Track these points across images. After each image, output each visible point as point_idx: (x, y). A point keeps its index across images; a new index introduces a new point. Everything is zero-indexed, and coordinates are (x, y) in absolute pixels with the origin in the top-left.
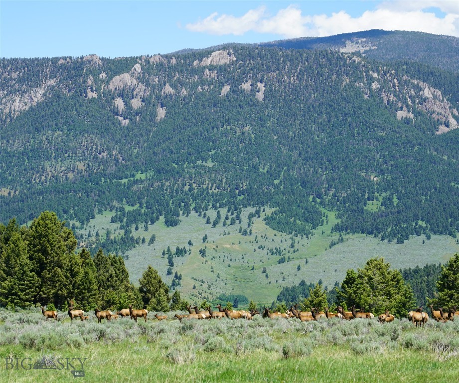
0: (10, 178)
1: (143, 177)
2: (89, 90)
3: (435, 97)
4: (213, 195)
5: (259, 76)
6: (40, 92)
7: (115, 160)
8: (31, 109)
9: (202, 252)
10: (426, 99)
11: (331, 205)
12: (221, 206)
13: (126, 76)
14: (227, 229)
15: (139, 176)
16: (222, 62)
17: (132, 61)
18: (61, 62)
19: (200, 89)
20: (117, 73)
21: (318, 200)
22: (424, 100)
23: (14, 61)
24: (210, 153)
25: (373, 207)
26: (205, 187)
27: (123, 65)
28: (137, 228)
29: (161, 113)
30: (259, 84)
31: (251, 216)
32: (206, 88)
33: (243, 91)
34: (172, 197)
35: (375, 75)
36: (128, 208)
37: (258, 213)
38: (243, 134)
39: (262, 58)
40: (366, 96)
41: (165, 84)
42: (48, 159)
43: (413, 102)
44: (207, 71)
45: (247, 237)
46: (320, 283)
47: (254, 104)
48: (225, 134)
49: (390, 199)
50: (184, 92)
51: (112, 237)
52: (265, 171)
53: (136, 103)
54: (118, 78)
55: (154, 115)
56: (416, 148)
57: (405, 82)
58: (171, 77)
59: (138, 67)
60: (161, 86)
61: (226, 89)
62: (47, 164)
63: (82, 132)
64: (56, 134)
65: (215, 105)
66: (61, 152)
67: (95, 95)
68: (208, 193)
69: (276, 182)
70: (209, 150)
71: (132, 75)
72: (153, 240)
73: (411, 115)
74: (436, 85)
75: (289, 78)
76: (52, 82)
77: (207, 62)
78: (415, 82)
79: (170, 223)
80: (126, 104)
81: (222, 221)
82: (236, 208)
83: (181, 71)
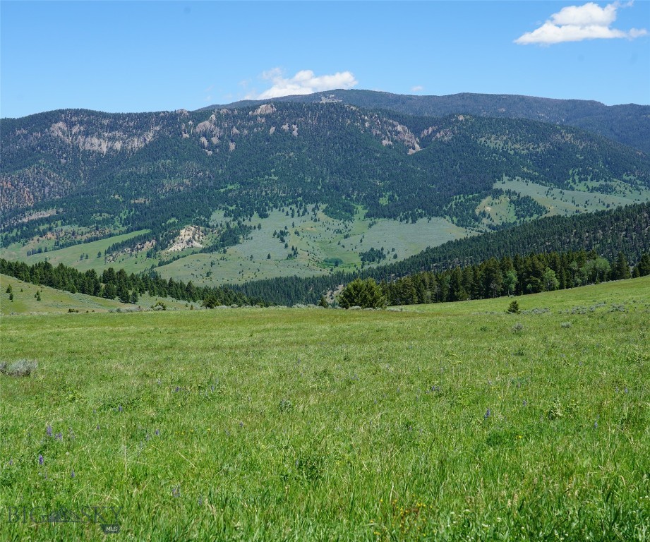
0: (143, 191)
1: (233, 187)
2: (183, 133)
3: (405, 131)
4: (281, 197)
5: (293, 120)
6: (151, 135)
7: (209, 177)
8: (146, 145)
9: (297, 233)
10: (399, 132)
11: (357, 201)
12: (290, 204)
13: (207, 123)
14: (304, 218)
15: (230, 187)
16: (268, 112)
18: (162, 114)
19: (255, 130)
20: (200, 121)
21: (349, 198)
22: (398, 133)
23: (129, 115)
24: (272, 171)
25: (384, 201)
26: (275, 192)
27: (204, 115)
28: (244, 220)
29: (232, 146)
30: (293, 126)
31: (313, 210)
32: (260, 129)
33: (284, 131)
34: (256, 200)
35: (366, 118)
36: (231, 208)
37: (317, 207)
38: (290, 157)
39: (293, 109)
40: (362, 132)
41: (232, 127)
42: (165, 178)
43: (391, 135)
44: (258, 118)
45: (317, 223)
46: (382, 249)
47: (293, 138)
48: (279, 158)
49: (393, 196)
50: (246, 132)
51: (231, 226)
52: (309, 181)
53: (215, 140)
54: (201, 124)
55: (228, 147)
56: (400, 164)
57: (385, 122)
58: (235, 123)
59: (213, 117)
60: (230, 128)
61: (273, 129)
62: (165, 181)
63: (185, 160)
64: (167, 162)
65: (268, 140)
66: (172, 173)
67: (187, 135)
68: (278, 196)
69: (319, 188)
70: (270, 169)
71: (210, 122)
72: (259, 227)
73: (391, 143)
75: (312, 120)
76: (158, 128)
77: (258, 112)
78: (391, 121)
79: (263, 216)
80: (209, 141)
81: (296, 214)
82: (301, 205)
83: (242, 119)
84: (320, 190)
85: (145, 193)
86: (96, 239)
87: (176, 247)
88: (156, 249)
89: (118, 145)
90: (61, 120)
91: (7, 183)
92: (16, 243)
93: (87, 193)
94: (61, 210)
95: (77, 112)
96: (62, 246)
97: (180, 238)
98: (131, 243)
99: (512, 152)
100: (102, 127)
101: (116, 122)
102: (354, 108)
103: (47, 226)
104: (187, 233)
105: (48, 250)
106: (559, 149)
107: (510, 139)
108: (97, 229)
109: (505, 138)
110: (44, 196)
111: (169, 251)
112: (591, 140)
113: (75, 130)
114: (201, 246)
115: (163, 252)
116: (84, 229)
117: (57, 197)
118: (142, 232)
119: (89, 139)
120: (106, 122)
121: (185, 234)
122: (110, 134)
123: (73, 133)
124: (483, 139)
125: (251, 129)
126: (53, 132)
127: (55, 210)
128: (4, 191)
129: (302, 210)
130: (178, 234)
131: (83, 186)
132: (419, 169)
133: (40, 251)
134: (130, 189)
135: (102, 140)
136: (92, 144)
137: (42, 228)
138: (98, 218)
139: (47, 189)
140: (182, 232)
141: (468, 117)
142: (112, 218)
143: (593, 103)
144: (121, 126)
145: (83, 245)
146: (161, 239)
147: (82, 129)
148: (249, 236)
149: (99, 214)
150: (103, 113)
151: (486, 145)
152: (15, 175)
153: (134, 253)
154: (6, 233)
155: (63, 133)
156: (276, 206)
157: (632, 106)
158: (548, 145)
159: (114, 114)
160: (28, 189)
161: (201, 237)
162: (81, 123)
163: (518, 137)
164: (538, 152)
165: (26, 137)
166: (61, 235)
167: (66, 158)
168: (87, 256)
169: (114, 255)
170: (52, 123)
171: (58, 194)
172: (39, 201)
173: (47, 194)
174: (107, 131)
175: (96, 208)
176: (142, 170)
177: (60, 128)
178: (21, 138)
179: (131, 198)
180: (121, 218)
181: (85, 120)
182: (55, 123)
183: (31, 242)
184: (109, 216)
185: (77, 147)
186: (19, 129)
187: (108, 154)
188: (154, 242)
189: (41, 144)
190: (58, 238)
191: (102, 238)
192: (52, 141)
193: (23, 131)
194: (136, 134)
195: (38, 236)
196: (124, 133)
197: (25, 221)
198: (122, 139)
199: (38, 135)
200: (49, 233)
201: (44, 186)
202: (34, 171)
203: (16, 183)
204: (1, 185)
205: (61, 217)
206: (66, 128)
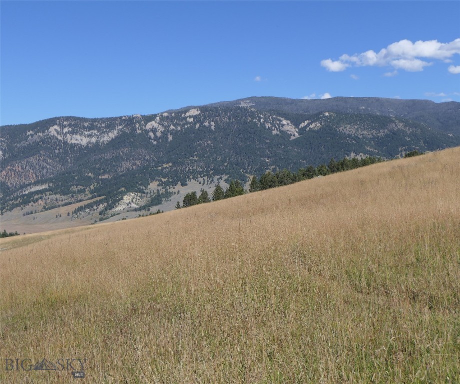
0: (108, 170)
1: (167, 165)
2: (137, 130)
3: (288, 124)
4: (199, 171)
5: (211, 119)
6: (115, 132)
7: (153, 159)
8: (112, 139)
10: (284, 125)
11: (251, 173)
12: (204, 176)
13: (153, 122)
14: (210, 186)
15: (165, 166)
16: (195, 114)
17: (155, 116)
18: (123, 118)
19: (186, 126)
20: (149, 122)
21: (245, 171)
22: (283, 125)
23: (102, 119)
24: (195, 154)
26: (195, 168)
27: (151, 118)
28: (170, 188)
29: (170, 138)
30: (212, 123)
31: (218, 180)
32: (189, 125)
33: (205, 126)
34: (181, 174)
35: (261, 116)
36: (163, 180)
37: (221, 178)
38: (208, 144)
39: (212, 111)
40: (259, 125)
41: (171, 125)
42: (124, 161)
43: (279, 126)
44: (188, 119)
47: (211, 131)
48: (200, 145)
49: (275, 168)
50: (179, 128)
51: (161, 192)
52: (220, 160)
53: (159, 134)
54: (149, 124)
55: (167, 138)
56: (283, 146)
57: (275, 118)
58: (173, 122)
59: (158, 118)
60: (169, 126)
61: (198, 126)
62: (123, 163)
63: (137, 148)
64: (126, 150)
65: (194, 133)
66: (128, 157)
67: (140, 132)
68: (197, 171)
69: (225, 164)
70: (194, 152)
71: (156, 122)
72: (179, 192)
73: (278, 132)
74: (286, 119)
75: (225, 119)
76: (120, 127)
77: (187, 114)
78: (279, 118)
79: (184, 185)
80: (155, 134)
81: (206, 182)
82: (211, 177)
83: (177, 119)
84: (226, 166)
86: (71, 203)
87: (120, 208)
88: (106, 209)
89: (94, 140)
90: (56, 124)
91: (18, 167)
92: (19, 208)
93: (70, 173)
94: (51, 185)
95: (67, 119)
96: (47, 209)
97: (123, 201)
98: (90, 206)
99: (361, 137)
100: (84, 127)
101: (93, 124)
102: (253, 110)
103: (40, 195)
104: (128, 197)
105: (37, 212)
106: (394, 133)
107: (360, 127)
108: (73, 196)
109: (356, 127)
110: (43, 175)
111: (114, 210)
112: (416, 127)
113: (66, 130)
114: (137, 206)
115: (111, 211)
116: (63, 197)
117: (52, 176)
118: (102, 197)
119: (74, 136)
120: (86, 124)
121: (127, 198)
122: (89, 132)
123: (64, 132)
124: (341, 128)
125: (183, 125)
126: (51, 132)
127: (47, 184)
129: (211, 180)
130: (122, 199)
131: (70, 168)
132: (296, 150)
133: (32, 213)
134: (99, 169)
135: (83, 137)
136: (76, 139)
137: (36, 197)
138: (74, 190)
139: (45, 170)
140: (125, 197)
141: (332, 113)
142: (84, 189)
143: (426, 101)
144: (96, 126)
145: (61, 208)
146: (110, 202)
147: (70, 129)
148: (170, 198)
149: (75, 187)
150: (84, 118)
151: (343, 132)
152: (24, 162)
153: (91, 212)
154: (14, 201)
155: (58, 132)
156: (193, 178)
157: (453, 103)
158: (386, 131)
159: (92, 119)
160: (32, 171)
161: (138, 201)
162: (70, 125)
163: (366, 126)
164: (379, 136)
165: (32, 136)
166: (48, 202)
167: (59, 149)
168: (60, 215)
169: (78, 214)
170: (50, 126)
171: (53, 173)
172: (40, 178)
173: (45, 174)
174: (87, 130)
175: (75, 183)
176: (109, 156)
177: (55, 130)
178: (30, 137)
179: (100, 175)
180: (90, 189)
181: (73, 123)
182: (53, 126)
183: (27, 206)
184: (82, 188)
185: (67, 142)
186: (29, 131)
187: (87, 146)
188: (106, 204)
189: (43, 141)
190: (45, 203)
191: (74, 203)
192: (50, 138)
193: (31, 132)
194: (106, 131)
195: (32, 203)
196: (98, 131)
197: (27, 192)
198: (97, 135)
199: (41, 134)
200: (40, 200)
201: (43, 168)
202: (36, 159)
203: (24, 167)
204: (14, 168)
205: (50, 189)
206: (59, 130)
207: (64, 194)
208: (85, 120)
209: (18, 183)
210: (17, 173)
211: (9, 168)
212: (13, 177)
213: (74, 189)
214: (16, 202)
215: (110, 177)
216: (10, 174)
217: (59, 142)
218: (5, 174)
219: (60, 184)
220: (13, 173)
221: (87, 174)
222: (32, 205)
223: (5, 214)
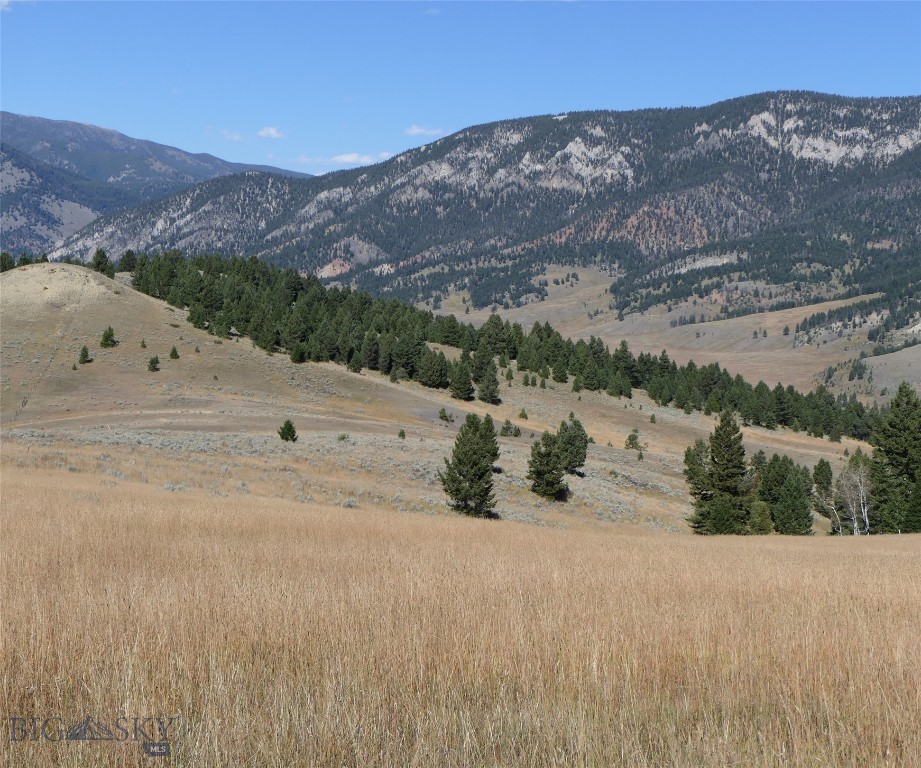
85: (894, 232)
86: (792, 305)
88: (887, 326)
89: (858, 152)
90: (767, 109)
91: (668, 209)
92: (662, 305)
93: (794, 230)
94: (745, 256)
95: (796, 96)
96: (730, 315)
98: (843, 315)
100: (836, 120)
101: (860, 112)
103: (715, 279)
105: (706, 319)
108: (797, 288)
110: (726, 232)
111: (910, 331)
113: (789, 125)
115: (900, 332)
116: (774, 288)
117: (746, 235)
118: (877, 295)
119: (810, 140)
120: (842, 113)
122: (848, 133)
123: (786, 130)
126: (753, 127)
127: (735, 254)
128: (662, 223)
131: (792, 218)
133: (692, 321)
134: (868, 225)
135: (833, 143)
136: (814, 149)
137: (706, 282)
138: (803, 272)
139: (732, 220)
142: (828, 273)
144: (868, 118)
145: (768, 314)
146: (899, 309)
147: (801, 123)
149: (805, 264)
150: (839, 97)
152: (683, 198)
153: (846, 331)
154: (651, 289)
155: (769, 130)
159: (857, 99)
160: (700, 221)
162: (801, 114)
165: (706, 135)
167: (769, 171)
168: (765, 332)
169: (812, 333)
170: (752, 115)
171: (749, 229)
172: (717, 239)
173: (731, 230)
174: (842, 128)
175: (804, 254)
176: (895, 193)
177: (764, 123)
178: (701, 138)
179: (868, 240)
180: (844, 272)
181: (808, 108)
182: (758, 113)
183: (683, 304)
184: (823, 268)
185: (790, 154)
186: (700, 125)
187: (841, 166)
188: (886, 313)
189: (731, 147)
190: (728, 301)
191: (800, 305)
192: (749, 142)
193: (705, 127)
194: (892, 131)
195: (695, 296)
196: (872, 131)
197: (684, 271)
198: (867, 140)
199: (728, 133)
200: (715, 291)
201: (727, 216)
202: (713, 191)
203: (683, 209)
204: (658, 211)
205: (740, 267)
206: (773, 123)
207: (776, 279)
208: (840, 101)
209: (664, 247)
210: (665, 221)
211: (646, 209)
212: (653, 231)
213: (802, 269)
214: (656, 292)
215: (895, 248)
216: (648, 225)
217: (772, 153)
218: (636, 223)
219: (767, 256)
220: (654, 222)
221: (835, 236)
222: (695, 303)
223: (626, 318)
